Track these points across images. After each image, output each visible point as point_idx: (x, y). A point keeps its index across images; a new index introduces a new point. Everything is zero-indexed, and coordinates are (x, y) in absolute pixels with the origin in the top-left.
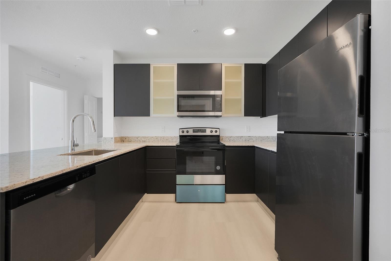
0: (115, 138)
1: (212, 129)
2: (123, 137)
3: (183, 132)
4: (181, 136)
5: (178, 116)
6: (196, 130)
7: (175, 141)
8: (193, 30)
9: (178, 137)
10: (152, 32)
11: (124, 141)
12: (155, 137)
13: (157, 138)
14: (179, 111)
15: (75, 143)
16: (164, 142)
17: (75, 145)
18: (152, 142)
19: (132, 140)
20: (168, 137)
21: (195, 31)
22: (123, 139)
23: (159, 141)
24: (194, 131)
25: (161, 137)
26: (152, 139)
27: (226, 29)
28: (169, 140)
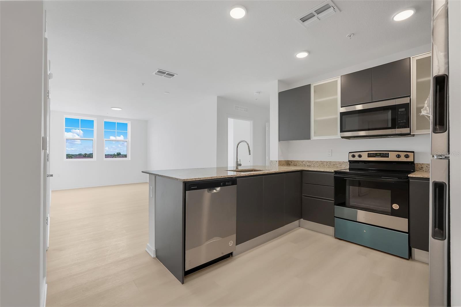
0: (279, 161)
1: (399, 153)
2: (289, 161)
3: (354, 156)
4: (350, 162)
5: (343, 137)
6: (371, 154)
7: (344, 167)
8: (347, 35)
10: (302, 55)
11: (290, 165)
12: (321, 162)
13: (322, 162)
14: (342, 131)
15: (239, 163)
16: (330, 167)
17: (238, 165)
18: (318, 166)
19: (297, 164)
20: (335, 162)
21: (350, 36)
22: (289, 163)
23: (325, 166)
24: (369, 156)
25: (327, 162)
26: (318, 163)
27: (395, 15)
28: (337, 165)
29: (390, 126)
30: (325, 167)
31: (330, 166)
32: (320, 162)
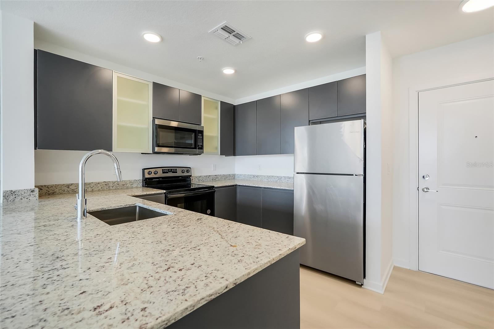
1: (184, 169)
3: (149, 173)
4: (145, 179)
6: (166, 170)
7: (136, 186)
9: (140, 181)
12: (105, 183)
14: (158, 145)
18: (99, 190)
21: (200, 59)
23: (111, 188)
24: (164, 172)
25: (114, 182)
26: (99, 185)
28: (127, 185)
29: (194, 147)
30: (111, 190)
31: (118, 188)
32: (103, 183)
